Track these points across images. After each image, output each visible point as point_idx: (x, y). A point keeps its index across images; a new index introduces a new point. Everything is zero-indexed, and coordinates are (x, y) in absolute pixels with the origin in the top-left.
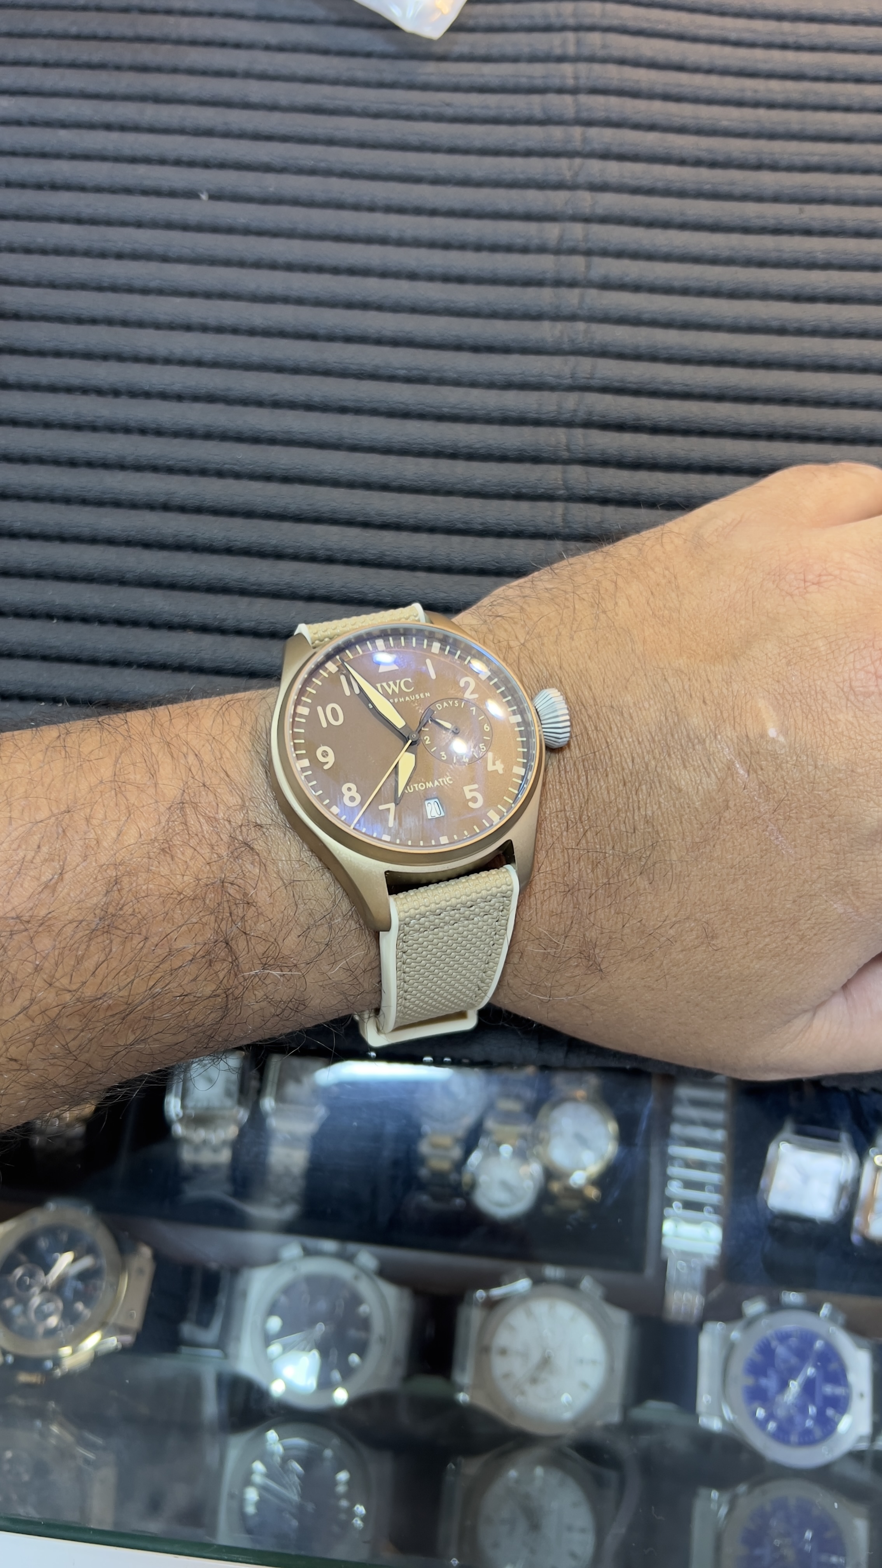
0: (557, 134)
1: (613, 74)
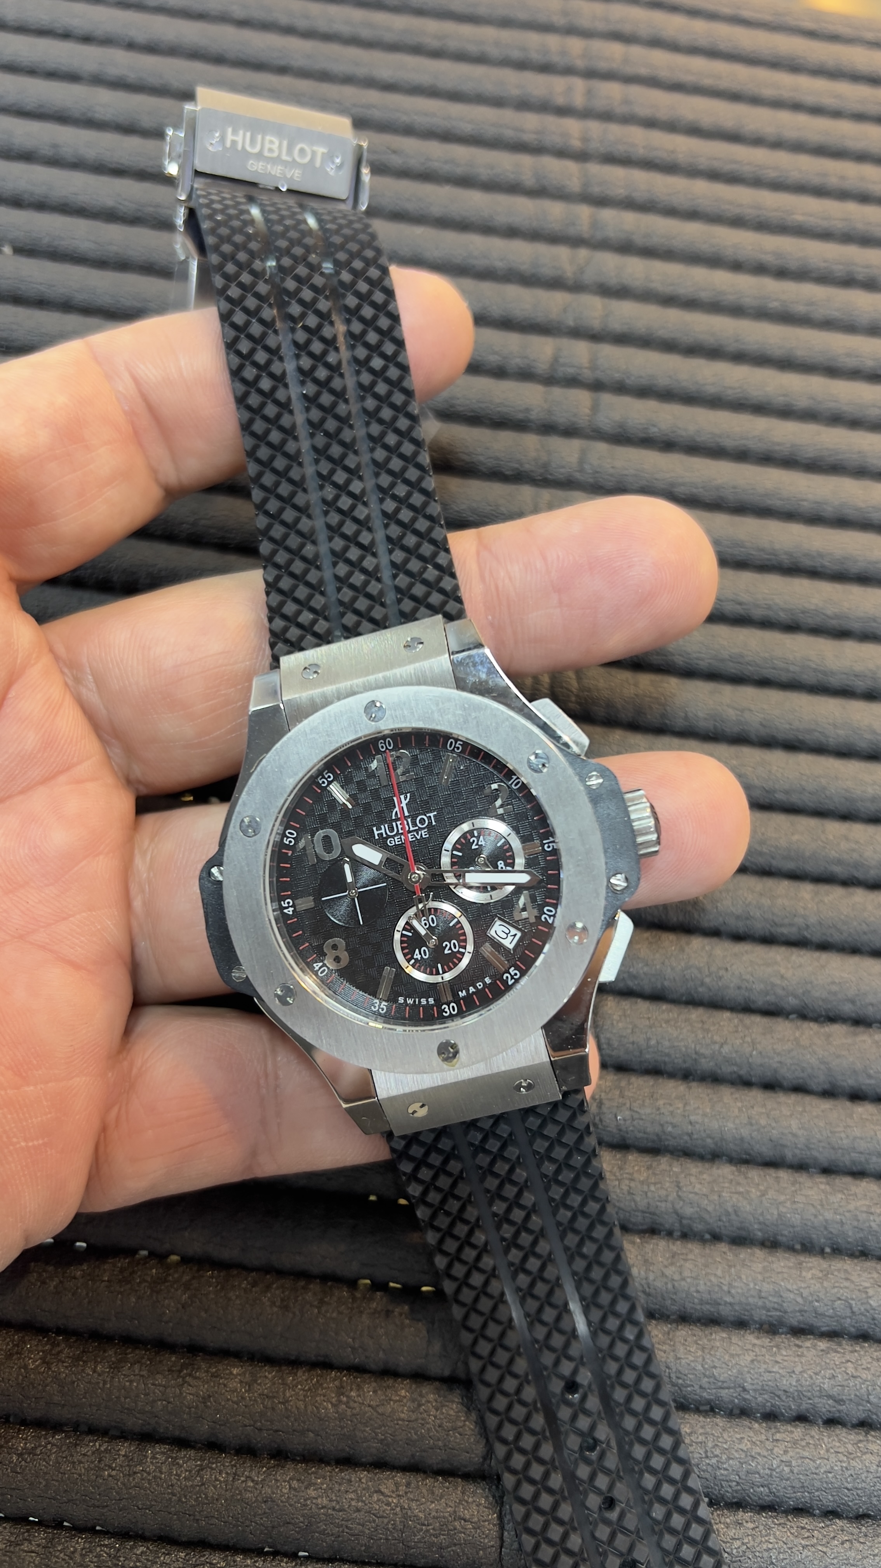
0: (554, 211)
1: (638, 139)
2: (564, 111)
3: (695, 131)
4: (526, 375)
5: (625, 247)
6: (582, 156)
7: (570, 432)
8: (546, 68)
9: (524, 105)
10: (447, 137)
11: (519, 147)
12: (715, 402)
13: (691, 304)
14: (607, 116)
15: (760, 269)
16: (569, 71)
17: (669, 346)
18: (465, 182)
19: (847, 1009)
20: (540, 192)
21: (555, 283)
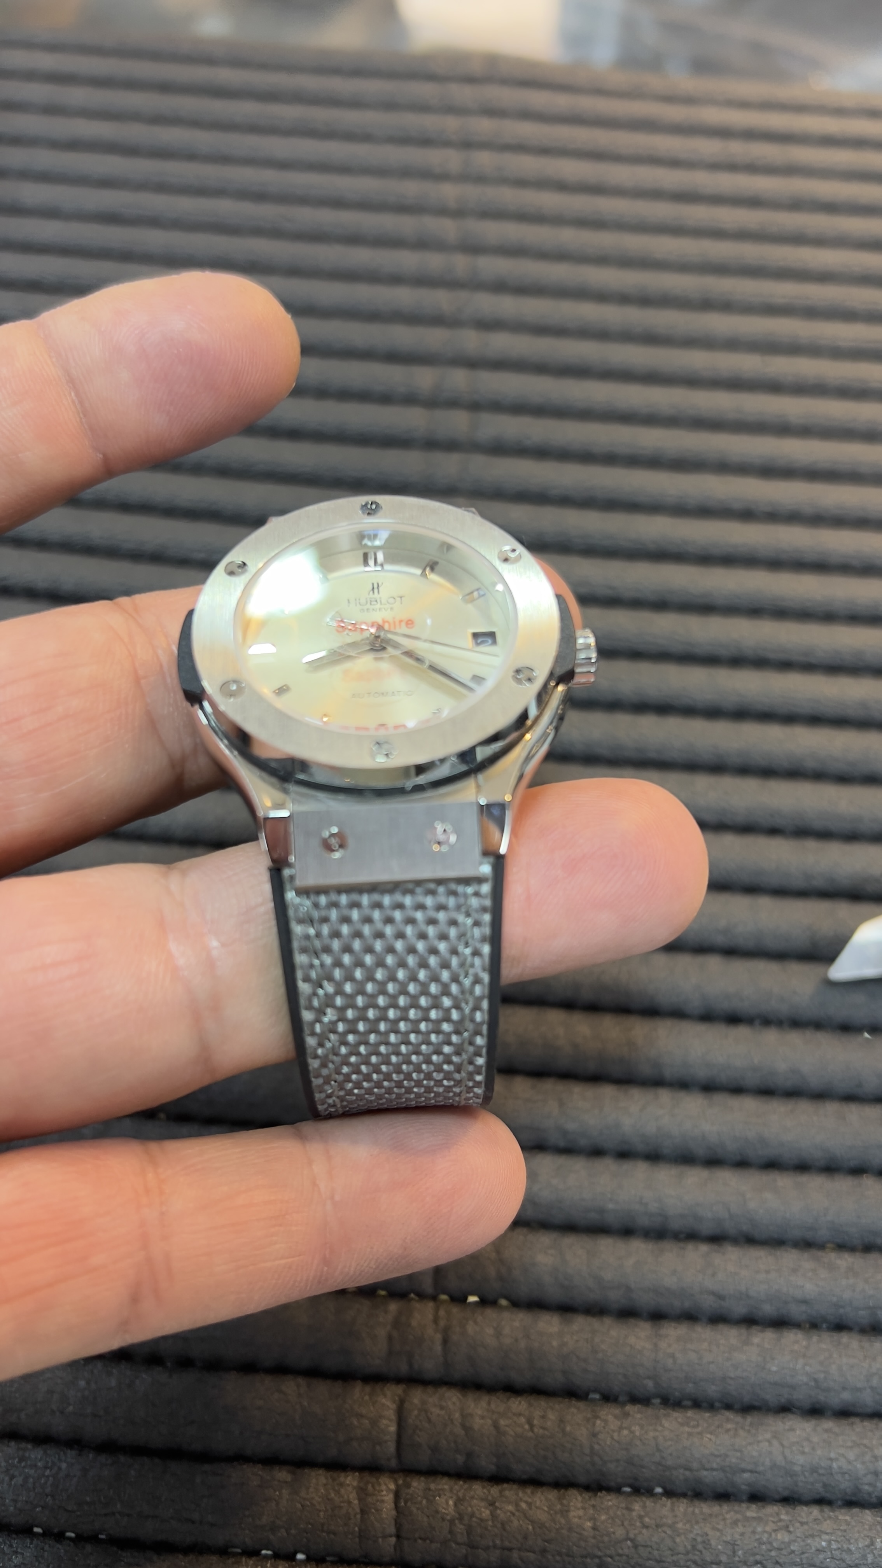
0: (434, 262)
1: (509, 197)
2: (443, 177)
3: (562, 186)
4: (410, 399)
5: (500, 287)
6: (459, 213)
7: (451, 446)
8: (426, 141)
9: (406, 173)
10: (338, 203)
11: (402, 208)
12: (586, 414)
13: (560, 331)
14: (480, 179)
15: (624, 299)
16: (447, 144)
17: (541, 368)
18: (354, 239)
19: (720, 940)
20: (422, 244)
21: (437, 320)
